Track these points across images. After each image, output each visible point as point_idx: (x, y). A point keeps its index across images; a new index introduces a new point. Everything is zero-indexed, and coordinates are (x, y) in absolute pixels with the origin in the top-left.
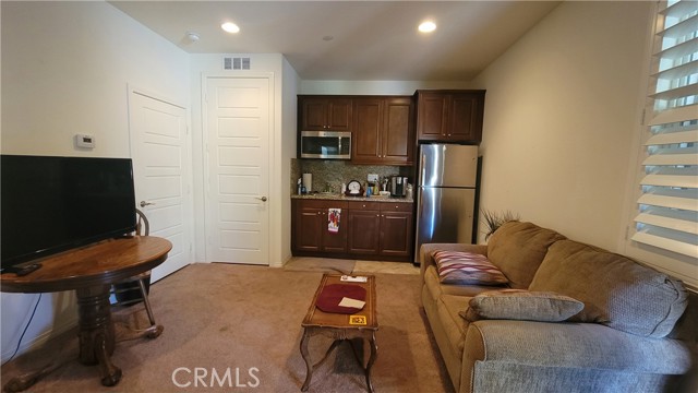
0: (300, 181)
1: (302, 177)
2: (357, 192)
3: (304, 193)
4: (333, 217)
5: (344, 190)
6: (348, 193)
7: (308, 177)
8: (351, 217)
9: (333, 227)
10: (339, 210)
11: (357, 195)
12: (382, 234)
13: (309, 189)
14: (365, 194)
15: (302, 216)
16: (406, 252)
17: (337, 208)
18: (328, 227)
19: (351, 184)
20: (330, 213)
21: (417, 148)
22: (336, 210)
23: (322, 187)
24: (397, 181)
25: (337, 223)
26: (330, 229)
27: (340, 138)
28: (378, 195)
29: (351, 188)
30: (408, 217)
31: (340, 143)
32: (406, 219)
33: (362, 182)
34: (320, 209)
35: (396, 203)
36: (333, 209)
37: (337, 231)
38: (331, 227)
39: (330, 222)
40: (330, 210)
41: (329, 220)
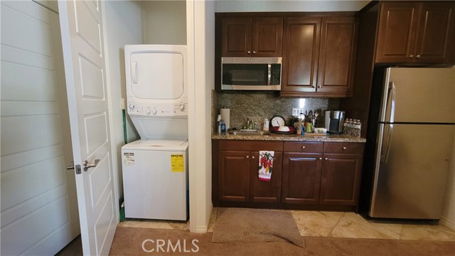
0: (219, 118)
4: (265, 161)
5: (267, 127)
6: (274, 130)
7: (226, 113)
9: (265, 174)
10: (272, 153)
12: (324, 180)
13: (228, 127)
14: (299, 132)
15: (225, 160)
16: (353, 201)
17: (269, 150)
18: (258, 174)
19: (274, 119)
20: (260, 157)
21: (374, 73)
22: (268, 152)
23: (241, 124)
24: (332, 116)
25: (270, 168)
26: (260, 176)
27: (269, 66)
28: (313, 132)
29: (274, 124)
30: (357, 161)
31: (269, 72)
32: (355, 162)
33: (286, 117)
34: (248, 152)
35: (344, 143)
36: (264, 152)
37: (270, 178)
38: (262, 173)
39: (261, 167)
40: (261, 152)
41: (260, 165)
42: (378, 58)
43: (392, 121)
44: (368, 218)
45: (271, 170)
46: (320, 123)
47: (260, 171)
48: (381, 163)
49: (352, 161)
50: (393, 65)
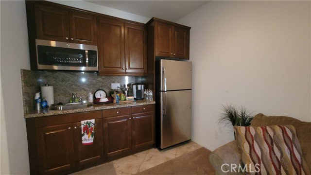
0: (38, 96)
1: (39, 90)
2: (106, 100)
3: (45, 108)
4: (87, 129)
5: (91, 99)
6: (97, 102)
7: (48, 90)
8: (106, 125)
9: (87, 139)
10: (93, 121)
11: (106, 103)
12: (134, 133)
13: (51, 102)
14: (115, 101)
15: (45, 135)
16: (152, 141)
17: (90, 119)
18: (81, 141)
19: (97, 92)
20: (82, 126)
21: (156, 62)
22: (89, 121)
23: (67, 98)
24: (137, 88)
25: (92, 133)
26: (84, 142)
27: (87, 52)
28: (125, 100)
29: (97, 96)
30: (152, 115)
31: (87, 56)
32: (151, 117)
33: (107, 91)
34: (71, 124)
35: (144, 106)
36: (86, 121)
37: (92, 141)
38: (85, 139)
39: (83, 135)
40: (83, 122)
41: (82, 133)
42: (157, 53)
43: (166, 90)
44: (160, 149)
45: (93, 135)
46: (130, 93)
47: (83, 138)
48: (163, 115)
49: (150, 116)
50: (164, 58)
